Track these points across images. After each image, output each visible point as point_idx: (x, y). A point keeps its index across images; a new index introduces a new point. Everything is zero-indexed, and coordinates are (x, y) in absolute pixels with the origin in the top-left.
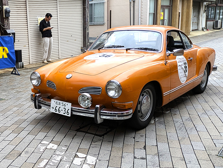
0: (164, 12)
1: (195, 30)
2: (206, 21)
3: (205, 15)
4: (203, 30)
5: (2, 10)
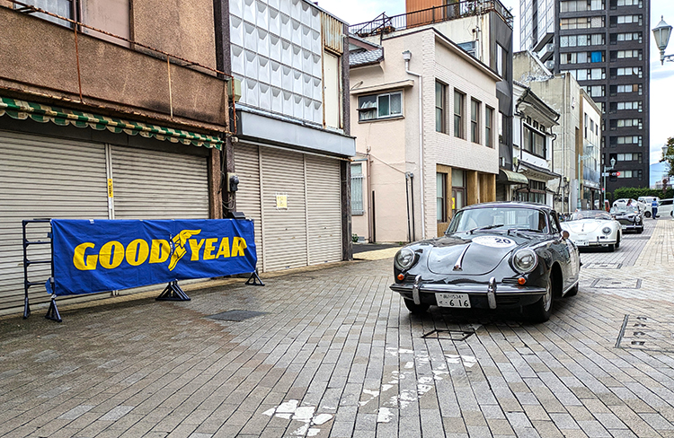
0: (455, 197)
5: (224, 178)
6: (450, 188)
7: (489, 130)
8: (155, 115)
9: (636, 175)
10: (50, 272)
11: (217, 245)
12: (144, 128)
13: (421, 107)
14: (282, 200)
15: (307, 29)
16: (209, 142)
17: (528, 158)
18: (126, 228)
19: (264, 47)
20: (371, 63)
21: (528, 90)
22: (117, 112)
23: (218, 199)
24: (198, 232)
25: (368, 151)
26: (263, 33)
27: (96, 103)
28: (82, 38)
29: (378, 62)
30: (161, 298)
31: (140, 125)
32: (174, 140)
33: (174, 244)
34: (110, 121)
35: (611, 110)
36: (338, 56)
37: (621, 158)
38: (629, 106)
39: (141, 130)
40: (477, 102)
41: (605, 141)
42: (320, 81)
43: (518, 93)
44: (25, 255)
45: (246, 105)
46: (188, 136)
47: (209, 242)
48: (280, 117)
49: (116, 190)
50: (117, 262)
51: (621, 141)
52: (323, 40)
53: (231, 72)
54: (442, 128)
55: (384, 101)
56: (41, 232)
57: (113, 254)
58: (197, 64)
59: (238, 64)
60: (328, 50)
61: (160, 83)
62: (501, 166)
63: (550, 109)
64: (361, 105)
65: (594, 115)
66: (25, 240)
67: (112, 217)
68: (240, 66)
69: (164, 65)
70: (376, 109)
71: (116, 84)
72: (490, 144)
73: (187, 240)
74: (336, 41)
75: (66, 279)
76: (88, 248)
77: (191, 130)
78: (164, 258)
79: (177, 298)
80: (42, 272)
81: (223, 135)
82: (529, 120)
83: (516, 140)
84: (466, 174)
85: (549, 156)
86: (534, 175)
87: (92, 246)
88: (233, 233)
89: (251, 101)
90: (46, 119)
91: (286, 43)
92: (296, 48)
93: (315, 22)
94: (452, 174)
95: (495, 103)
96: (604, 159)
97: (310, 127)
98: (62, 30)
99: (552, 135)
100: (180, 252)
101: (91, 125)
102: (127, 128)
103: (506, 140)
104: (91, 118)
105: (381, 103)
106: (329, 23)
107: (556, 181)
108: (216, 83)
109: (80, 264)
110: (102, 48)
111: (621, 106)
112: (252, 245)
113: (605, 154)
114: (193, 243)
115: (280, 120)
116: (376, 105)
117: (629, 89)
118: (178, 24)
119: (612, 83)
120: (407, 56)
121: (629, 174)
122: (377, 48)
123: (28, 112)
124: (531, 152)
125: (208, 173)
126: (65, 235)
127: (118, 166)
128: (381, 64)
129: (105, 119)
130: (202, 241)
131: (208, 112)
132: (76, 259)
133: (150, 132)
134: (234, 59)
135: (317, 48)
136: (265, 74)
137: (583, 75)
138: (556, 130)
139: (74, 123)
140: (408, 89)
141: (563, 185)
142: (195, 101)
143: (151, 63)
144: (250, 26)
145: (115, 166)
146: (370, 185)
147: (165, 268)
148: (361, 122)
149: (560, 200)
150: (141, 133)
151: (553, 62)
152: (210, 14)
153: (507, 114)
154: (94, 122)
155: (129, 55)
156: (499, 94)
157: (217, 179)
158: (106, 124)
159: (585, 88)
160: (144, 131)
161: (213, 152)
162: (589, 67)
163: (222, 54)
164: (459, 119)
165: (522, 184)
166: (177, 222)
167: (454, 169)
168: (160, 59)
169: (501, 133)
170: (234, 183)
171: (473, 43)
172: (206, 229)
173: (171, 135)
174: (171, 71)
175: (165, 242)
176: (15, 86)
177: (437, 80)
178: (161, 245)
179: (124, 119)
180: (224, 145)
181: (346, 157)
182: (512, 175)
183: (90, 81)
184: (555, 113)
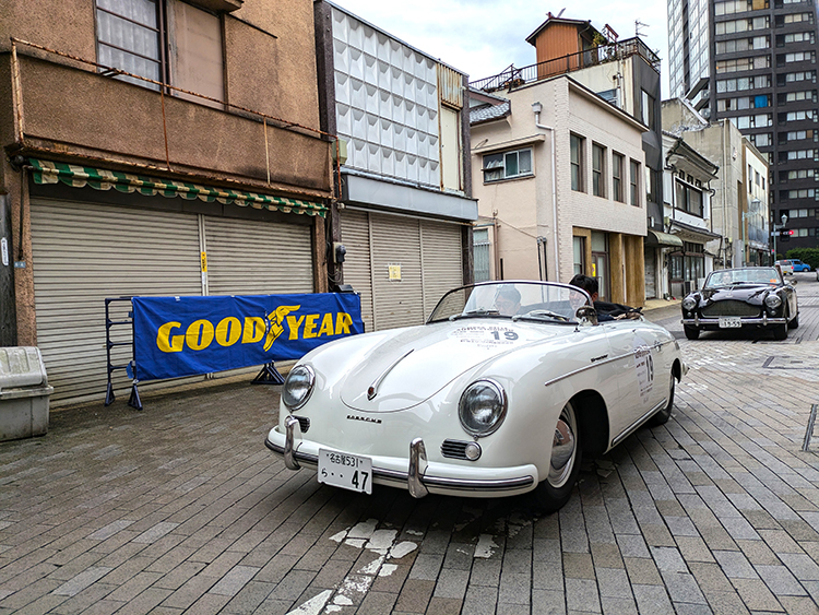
0: (596, 263)
1: (652, 298)
2: (670, 282)
3: (666, 270)
4: (665, 298)
5: (330, 249)
6: (589, 253)
7: (635, 187)
8: (251, 182)
9: (813, 234)
10: (132, 355)
11: (318, 322)
12: (240, 196)
13: (555, 164)
14: (395, 271)
15: (421, 82)
16: (312, 209)
17: (681, 217)
18: (216, 306)
19: (373, 104)
20: (497, 119)
21: (680, 141)
22: (210, 179)
23: (323, 271)
24: (298, 307)
25: (495, 215)
26: (371, 89)
27: (185, 171)
28: (170, 101)
29: (504, 116)
30: (256, 382)
31: (234, 193)
32: (272, 208)
33: (269, 322)
34: (202, 190)
35: (780, 159)
36: (458, 111)
37: (793, 214)
38: (802, 155)
39: (236, 198)
40: (619, 157)
41: (773, 196)
42: (436, 139)
43: (668, 145)
44: (108, 337)
45: (353, 168)
46: (288, 203)
47: (310, 319)
48: (391, 179)
49: (210, 264)
50: (206, 343)
51: (793, 195)
52: (440, 94)
53: (336, 132)
54: (579, 186)
55: (511, 160)
56: (122, 311)
57: (201, 334)
58: (297, 125)
59: (344, 124)
60: (445, 105)
61: (256, 147)
62: (649, 227)
63: (706, 161)
64: (485, 165)
65: (759, 167)
66: (107, 320)
67: (206, 293)
68: (346, 125)
69: (261, 126)
70: (502, 168)
71: (209, 150)
72: (636, 202)
73: (285, 317)
74: (454, 95)
75: (149, 362)
76: (173, 328)
77: (292, 196)
78: (259, 337)
79: (273, 382)
80: (124, 355)
81: (328, 202)
82: (682, 174)
83: (667, 198)
84: (609, 237)
85: (707, 214)
86: (690, 236)
87: (178, 325)
88: (337, 308)
89: (359, 163)
90: (131, 190)
91: (398, 99)
92: (410, 105)
93: (431, 75)
94: (592, 237)
95: (641, 157)
96: (774, 216)
97: (426, 190)
98: (149, 94)
99: (710, 191)
100: (277, 330)
101: (181, 194)
102: (221, 197)
103: (656, 198)
104: (180, 187)
105: (508, 162)
106: (446, 74)
107: (717, 242)
108: (319, 146)
109: (164, 345)
110: (192, 111)
111: (792, 156)
112: (358, 321)
113: (773, 211)
114: (291, 321)
115: (391, 183)
116: (503, 164)
117: (802, 136)
118: (277, 83)
119: (783, 130)
120: (537, 109)
121: (804, 233)
122: (503, 101)
123: (111, 181)
124: (685, 210)
125: (312, 242)
126: (148, 313)
127: (212, 238)
128: (508, 119)
129: (197, 188)
130: (302, 318)
131: (311, 177)
132: (160, 340)
133: (246, 200)
134: (339, 118)
135: (433, 102)
136: (375, 134)
137: (745, 122)
138: (714, 184)
139: (162, 192)
140: (538, 144)
141: (724, 246)
142: (296, 165)
143: (247, 125)
144: (357, 83)
145: (209, 238)
146: (497, 252)
147: (260, 348)
148: (487, 183)
149: (722, 264)
150: (237, 202)
151: (709, 110)
152: (313, 71)
153: (656, 168)
154: (183, 191)
155: (222, 117)
156: (645, 146)
157: (321, 249)
158: (197, 192)
159: (748, 137)
160: (239, 199)
161: (317, 220)
162: (752, 114)
163: (326, 113)
164: (599, 176)
165: (675, 246)
166: (273, 298)
167: (594, 231)
168: (257, 121)
169: (649, 192)
170: (341, 254)
171: (614, 91)
172: (306, 304)
173: (269, 203)
174: (268, 134)
175: (259, 320)
176: (96, 155)
177: (572, 133)
178: (255, 323)
179: (217, 187)
180: (329, 211)
181: (468, 221)
182: (662, 237)
183: (180, 148)
184: (712, 165)
